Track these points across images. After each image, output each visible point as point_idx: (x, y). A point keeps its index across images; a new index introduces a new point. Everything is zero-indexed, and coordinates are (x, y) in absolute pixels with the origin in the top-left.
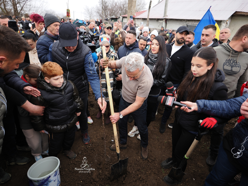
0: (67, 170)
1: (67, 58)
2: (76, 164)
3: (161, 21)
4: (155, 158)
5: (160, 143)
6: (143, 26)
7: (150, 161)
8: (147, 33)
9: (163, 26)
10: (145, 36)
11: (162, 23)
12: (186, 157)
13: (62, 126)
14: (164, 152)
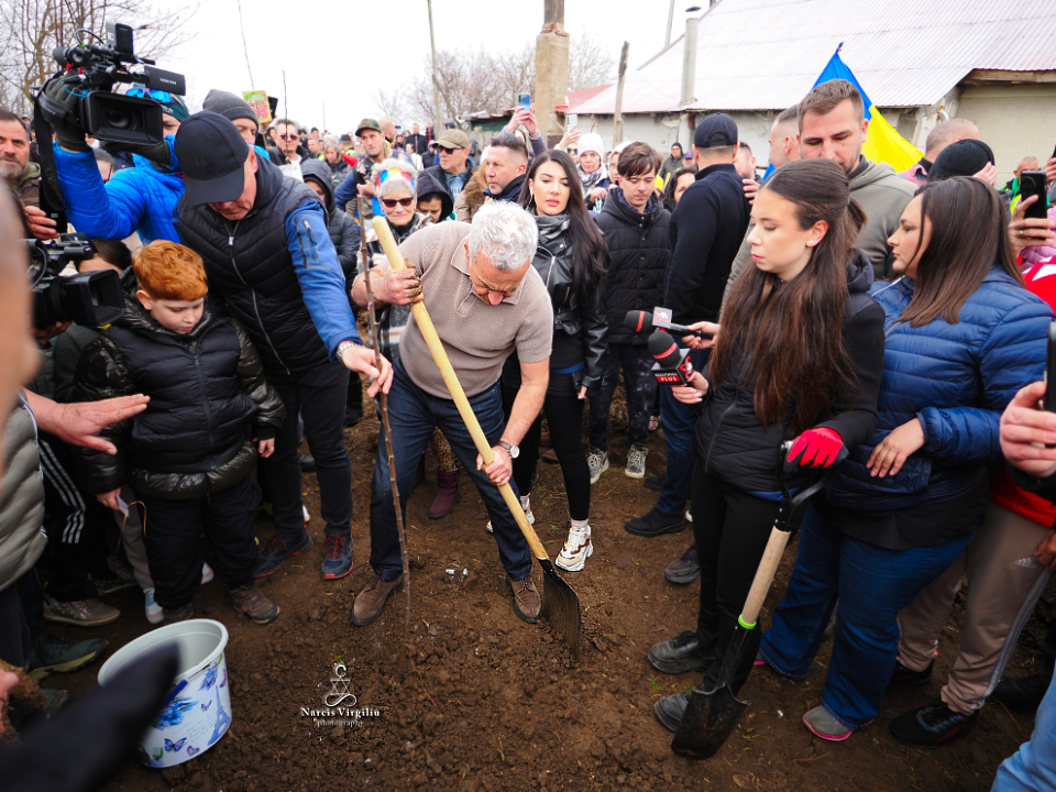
0: (258, 676)
1: (231, 243)
2: (295, 653)
3: (671, 120)
4: (621, 637)
5: (650, 585)
6: (576, 131)
7: (603, 646)
8: (597, 158)
9: (679, 142)
10: (586, 170)
11: (677, 128)
12: (746, 620)
13: (186, 477)
14: (665, 615)
